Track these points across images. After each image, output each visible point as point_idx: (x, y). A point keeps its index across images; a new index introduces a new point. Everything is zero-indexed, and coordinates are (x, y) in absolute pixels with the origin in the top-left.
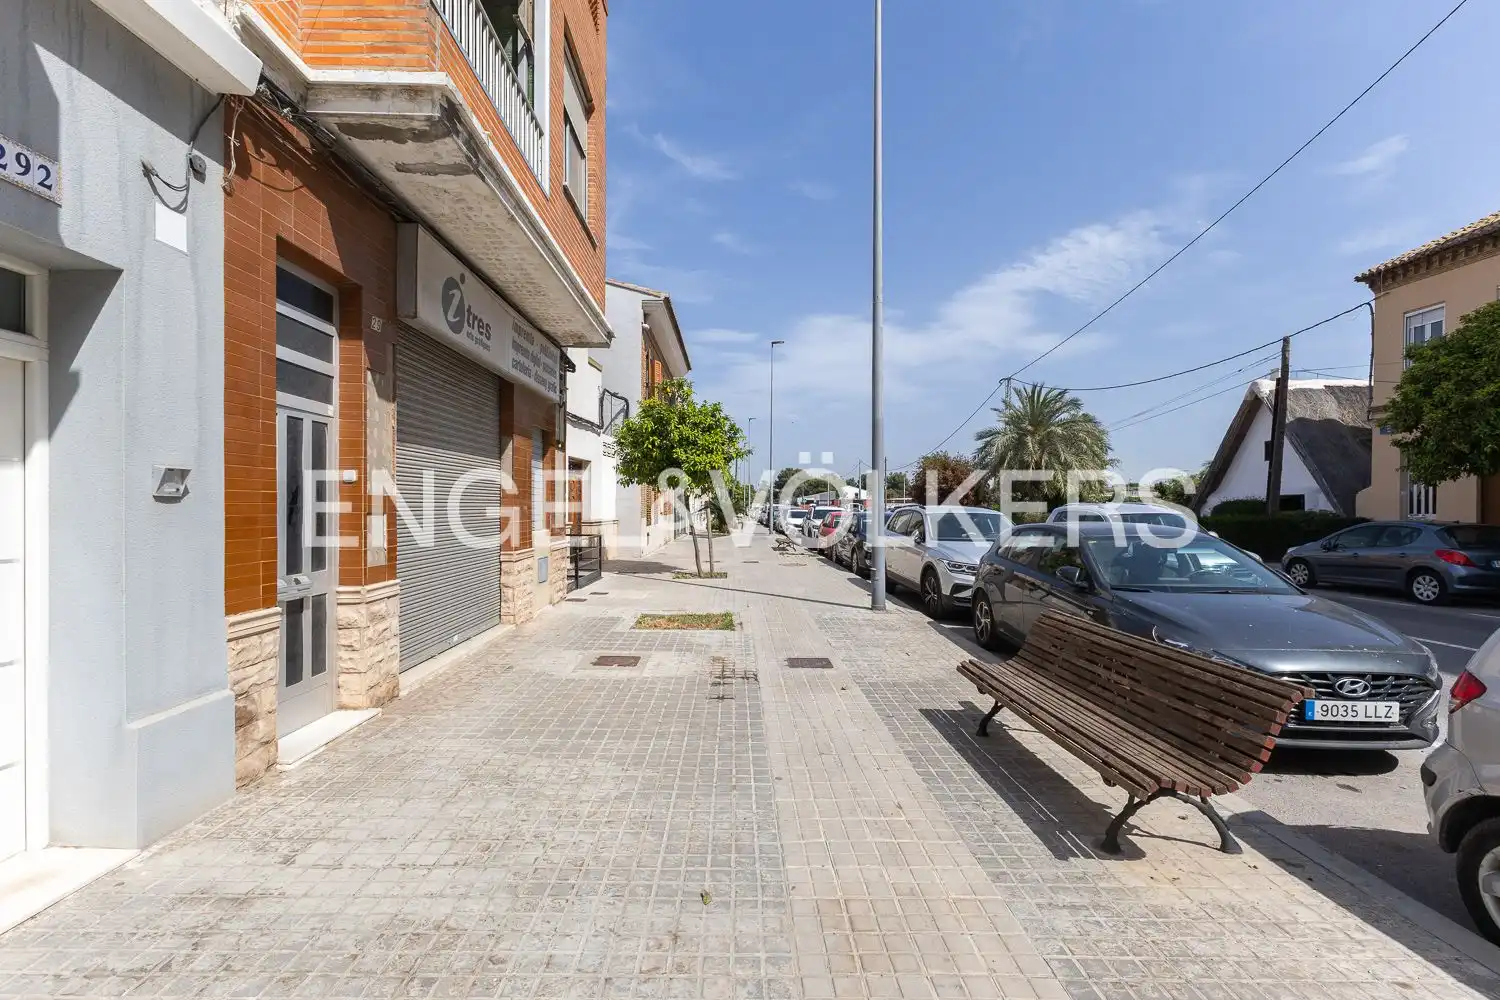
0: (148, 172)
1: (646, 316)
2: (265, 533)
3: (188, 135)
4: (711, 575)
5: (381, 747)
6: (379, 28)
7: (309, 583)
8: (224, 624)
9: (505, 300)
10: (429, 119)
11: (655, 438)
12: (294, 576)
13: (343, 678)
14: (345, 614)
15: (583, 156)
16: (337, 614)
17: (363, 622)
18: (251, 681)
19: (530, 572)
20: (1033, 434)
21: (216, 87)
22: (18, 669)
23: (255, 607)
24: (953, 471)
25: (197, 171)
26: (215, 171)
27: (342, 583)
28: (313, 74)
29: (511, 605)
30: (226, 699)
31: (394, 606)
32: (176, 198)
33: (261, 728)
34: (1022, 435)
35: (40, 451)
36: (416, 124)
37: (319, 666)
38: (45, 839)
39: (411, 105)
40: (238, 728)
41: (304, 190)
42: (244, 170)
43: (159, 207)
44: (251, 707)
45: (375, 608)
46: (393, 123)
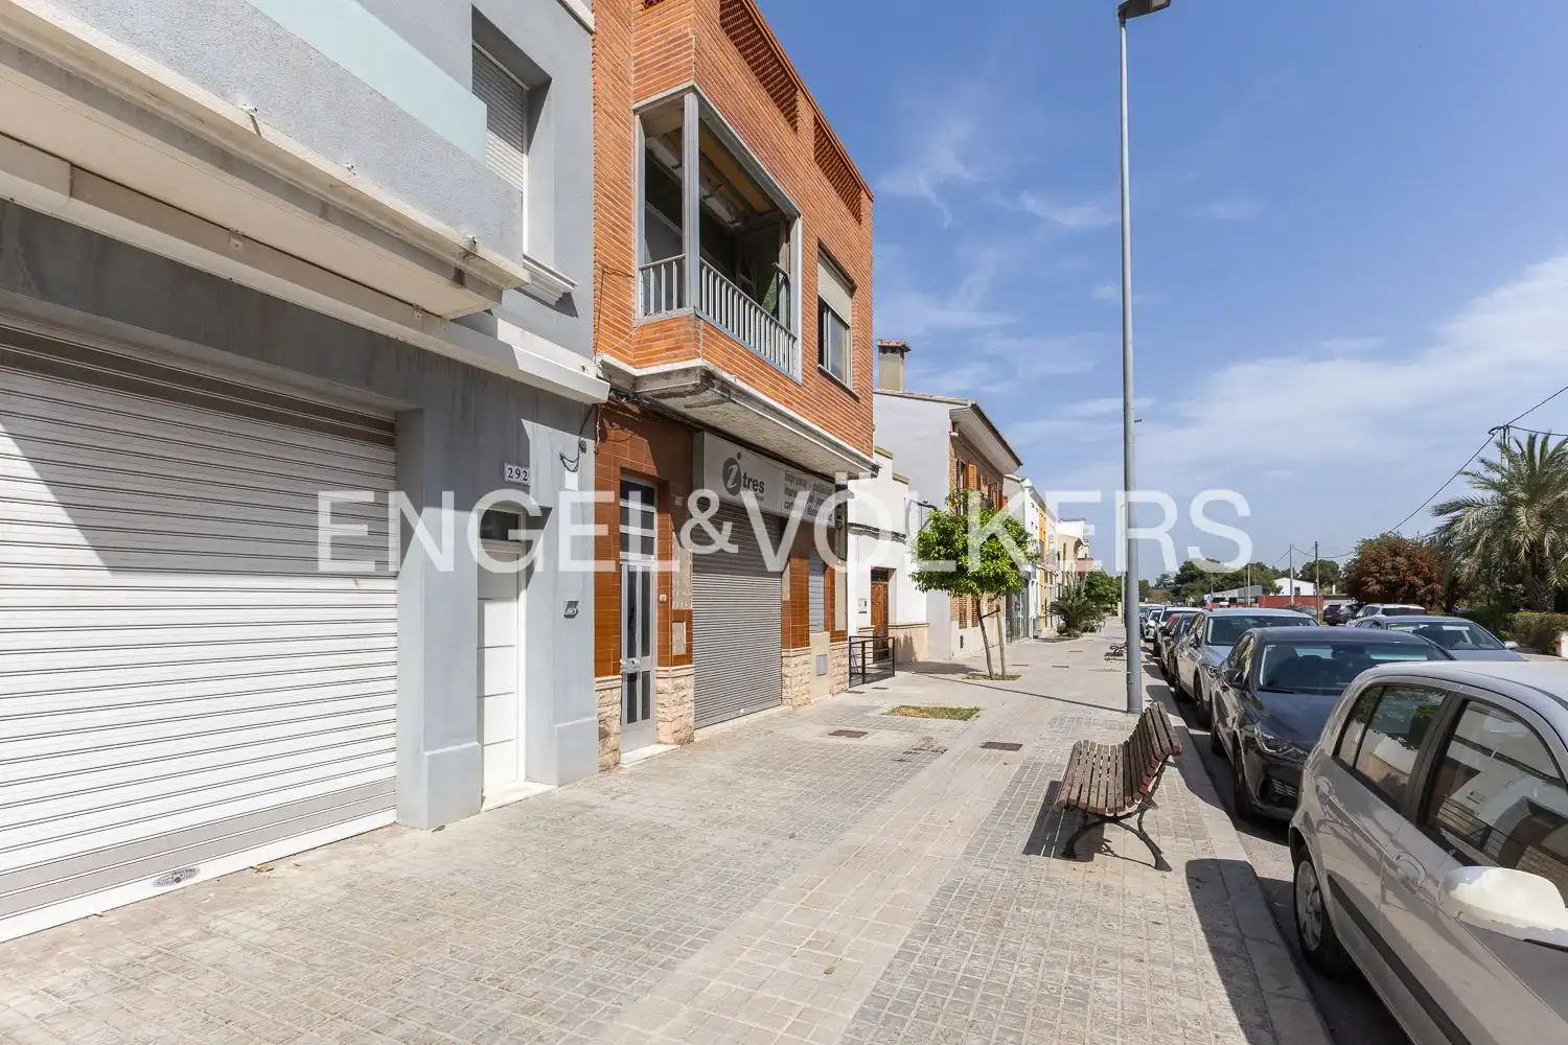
0: (562, 458)
1: (954, 424)
2: (616, 633)
3: (578, 432)
4: (1003, 677)
5: (672, 763)
6: (670, 336)
7: (640, 663)
8: (595, 682)
9: (777, 459)
10: (694, 385)
11: (941, 547)
12: (631, 659)
13: (660, 724)
14: (661, 684)
15: (847, 327)
16: (656, 684)
17: (670, 690)
18: (606, 714)
19: (808, 666)
20: (1529, 504)
21: (589, 402)
22: (515, 695)
23: (608, 674)
24: (1408, 557)
25: (582, 448)
26: (590, 444)
27: (659, 665)
28: (637, 372)
29: (789, 690)
30: (595, 721)
31: (691, 681)
32: (572, 468)
33: (612, 741)
34: (1511, 505)
35: (523, 594)
36: (688, 389)
37: (646, 715)
38: (524, 777)
39: (686, 379)
40: (600, 738)
41: (635, 436)
42: (604, 437)
43: (567, 472)
44: (607, 728)
45: (678, 681)
46: (677, 390)
